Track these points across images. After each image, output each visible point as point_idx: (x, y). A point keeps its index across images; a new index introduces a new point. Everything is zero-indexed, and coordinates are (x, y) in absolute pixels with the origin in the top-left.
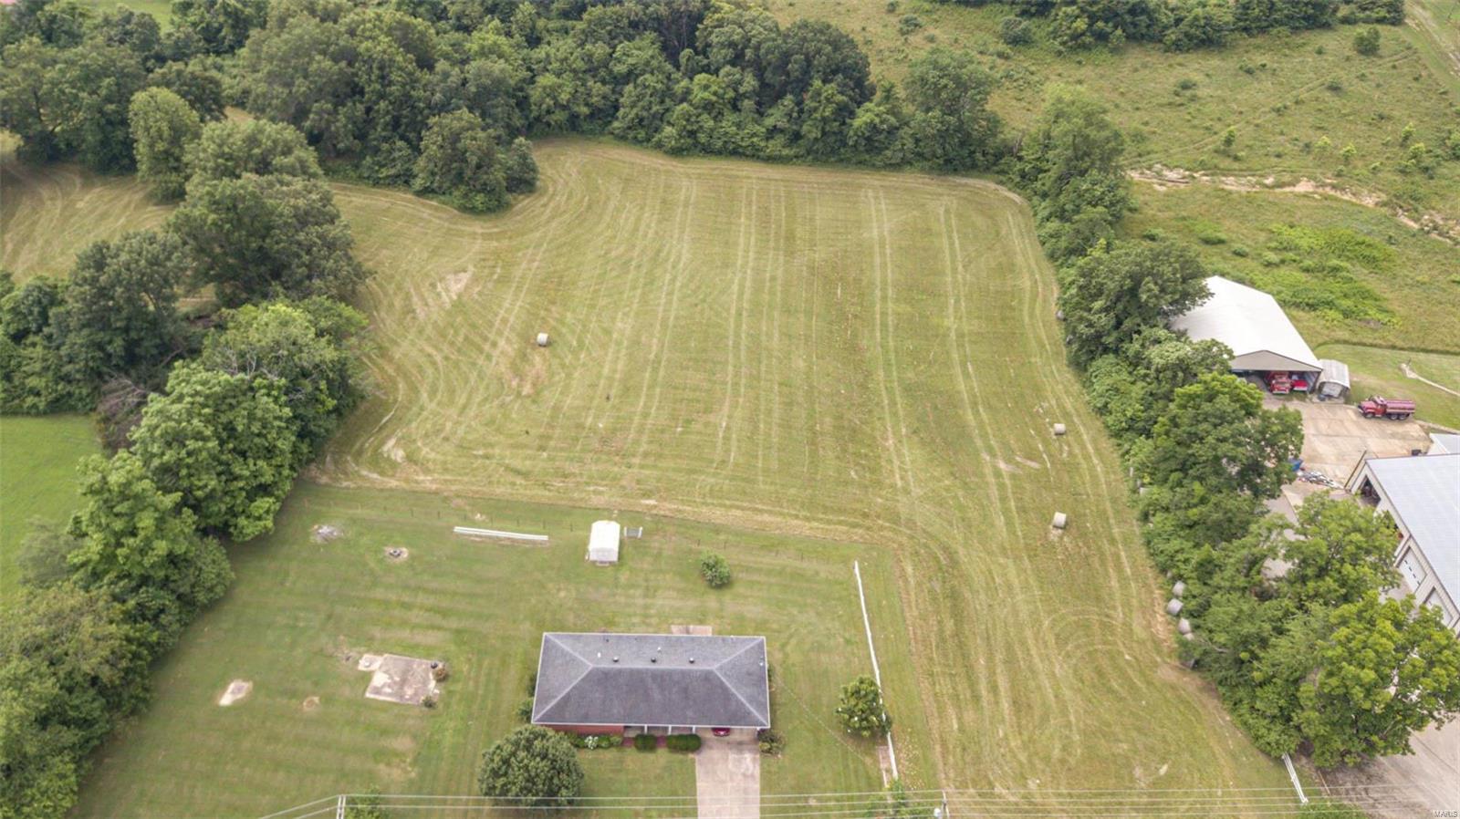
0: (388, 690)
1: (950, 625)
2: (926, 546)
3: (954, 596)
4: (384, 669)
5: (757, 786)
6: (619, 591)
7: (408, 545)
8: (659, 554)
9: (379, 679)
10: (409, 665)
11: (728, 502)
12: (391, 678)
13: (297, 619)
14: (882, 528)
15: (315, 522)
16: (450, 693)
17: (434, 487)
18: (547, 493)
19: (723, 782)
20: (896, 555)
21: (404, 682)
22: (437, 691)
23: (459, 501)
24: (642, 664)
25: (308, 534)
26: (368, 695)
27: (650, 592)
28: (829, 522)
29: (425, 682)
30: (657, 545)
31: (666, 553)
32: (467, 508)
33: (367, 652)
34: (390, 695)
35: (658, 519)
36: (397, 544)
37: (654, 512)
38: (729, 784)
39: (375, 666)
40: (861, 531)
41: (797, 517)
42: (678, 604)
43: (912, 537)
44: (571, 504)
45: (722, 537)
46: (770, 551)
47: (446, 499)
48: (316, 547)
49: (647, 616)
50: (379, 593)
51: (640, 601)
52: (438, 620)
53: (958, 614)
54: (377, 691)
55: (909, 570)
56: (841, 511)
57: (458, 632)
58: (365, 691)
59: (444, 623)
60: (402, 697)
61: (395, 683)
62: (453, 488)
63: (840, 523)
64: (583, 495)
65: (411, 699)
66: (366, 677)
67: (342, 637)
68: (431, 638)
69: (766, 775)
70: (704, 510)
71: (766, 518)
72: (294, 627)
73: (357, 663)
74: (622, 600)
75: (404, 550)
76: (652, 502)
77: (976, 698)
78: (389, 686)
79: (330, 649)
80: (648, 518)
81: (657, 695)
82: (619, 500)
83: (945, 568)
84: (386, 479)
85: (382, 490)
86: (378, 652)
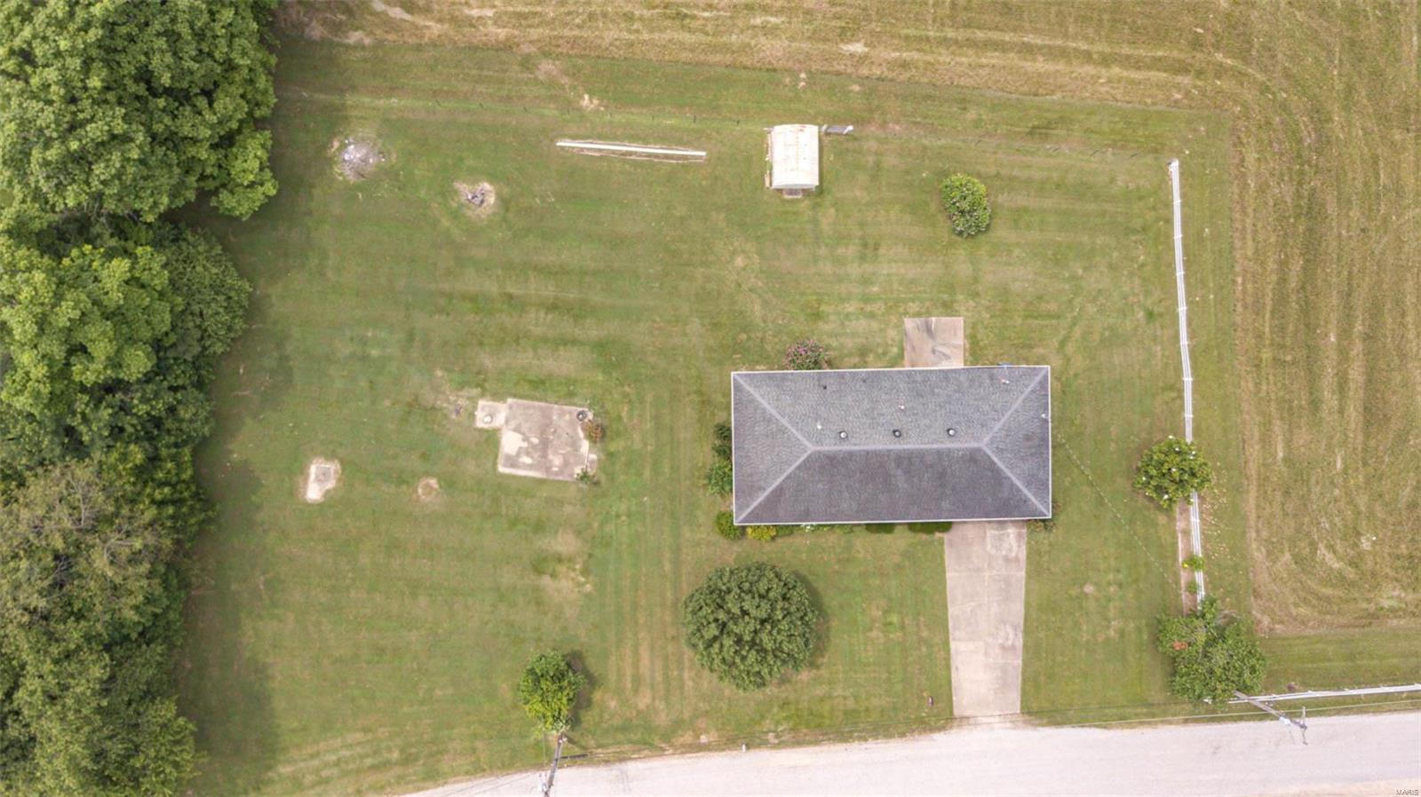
0: (528, 460)
1: (1297, 265)
2: (1284, 106)
3: (1312, 210)
4: (513, 424)
5: (1023, 574)
6: (823, 251)
7: (492, 178)
8: (878, 165)
9: (511, 443)
10: (546, 416)
11: (980, 35)
12: (526, 439)
13: (364, 342)
14: (1220, 71)
15: (332, 135)
16: (610, 455)
17: (502, 33)
18: (688, 38)
19: (979, 570)
20: (1234, 130)
21: (545, 445)
22: (594, 457)
23: (546, 66)
24: (881, 443)
25: (330, 162)
26: (501, 469)
27: (869, 249)
28: (1138, 64)
29: (575, 445)
30: (873, 145)
31: (890, 161)
32: (565, 80)
33: (482, 396)
34: (530, 467)
35: (873, 87)
36: (474, 175)
37: (864, 71)
38: (987, 574)
39: (499, 420)
40: (1185, 80)
41: (1087, 57)
42: (911, 272)
43: (1264, 89)
44: (729, 58)
45: (971, 114)
46: (1045, 137)
47: (527, 63)
48: (350, 191)
49: (866, 299)
50: (471, 281)
51: (854, 270)
52: (567, 327)
53: (1312, 250)
54: (512, 462)
55: (1251, 157)
56: (1160, 36)
57: (601, 346)
58: (495, 464)
59: (578, 332)
60: (548, 470)
61: (534, 447)
62: (535, 33)
63: (1156, 63)
64: (745, 38)
65: (561, 472)
66: (491, 439)
67: (439, 373)
68: (565, 363)
69: (1034, 555)
70: (944, 57)
71: (1041, 65)
72: (365, 358)
73: (472, 416)
74: (828, 268)
75: (487, 186)
76: (858, 48)
77: (1315, 404)
78: (528, 454)
79: (428, 397)
80: (856, 88)
81: (901, 482)
82: (806, 46)
83: (1305, 153)
84: (419, 20)
85: (419, 48)
86: (498, 396)
